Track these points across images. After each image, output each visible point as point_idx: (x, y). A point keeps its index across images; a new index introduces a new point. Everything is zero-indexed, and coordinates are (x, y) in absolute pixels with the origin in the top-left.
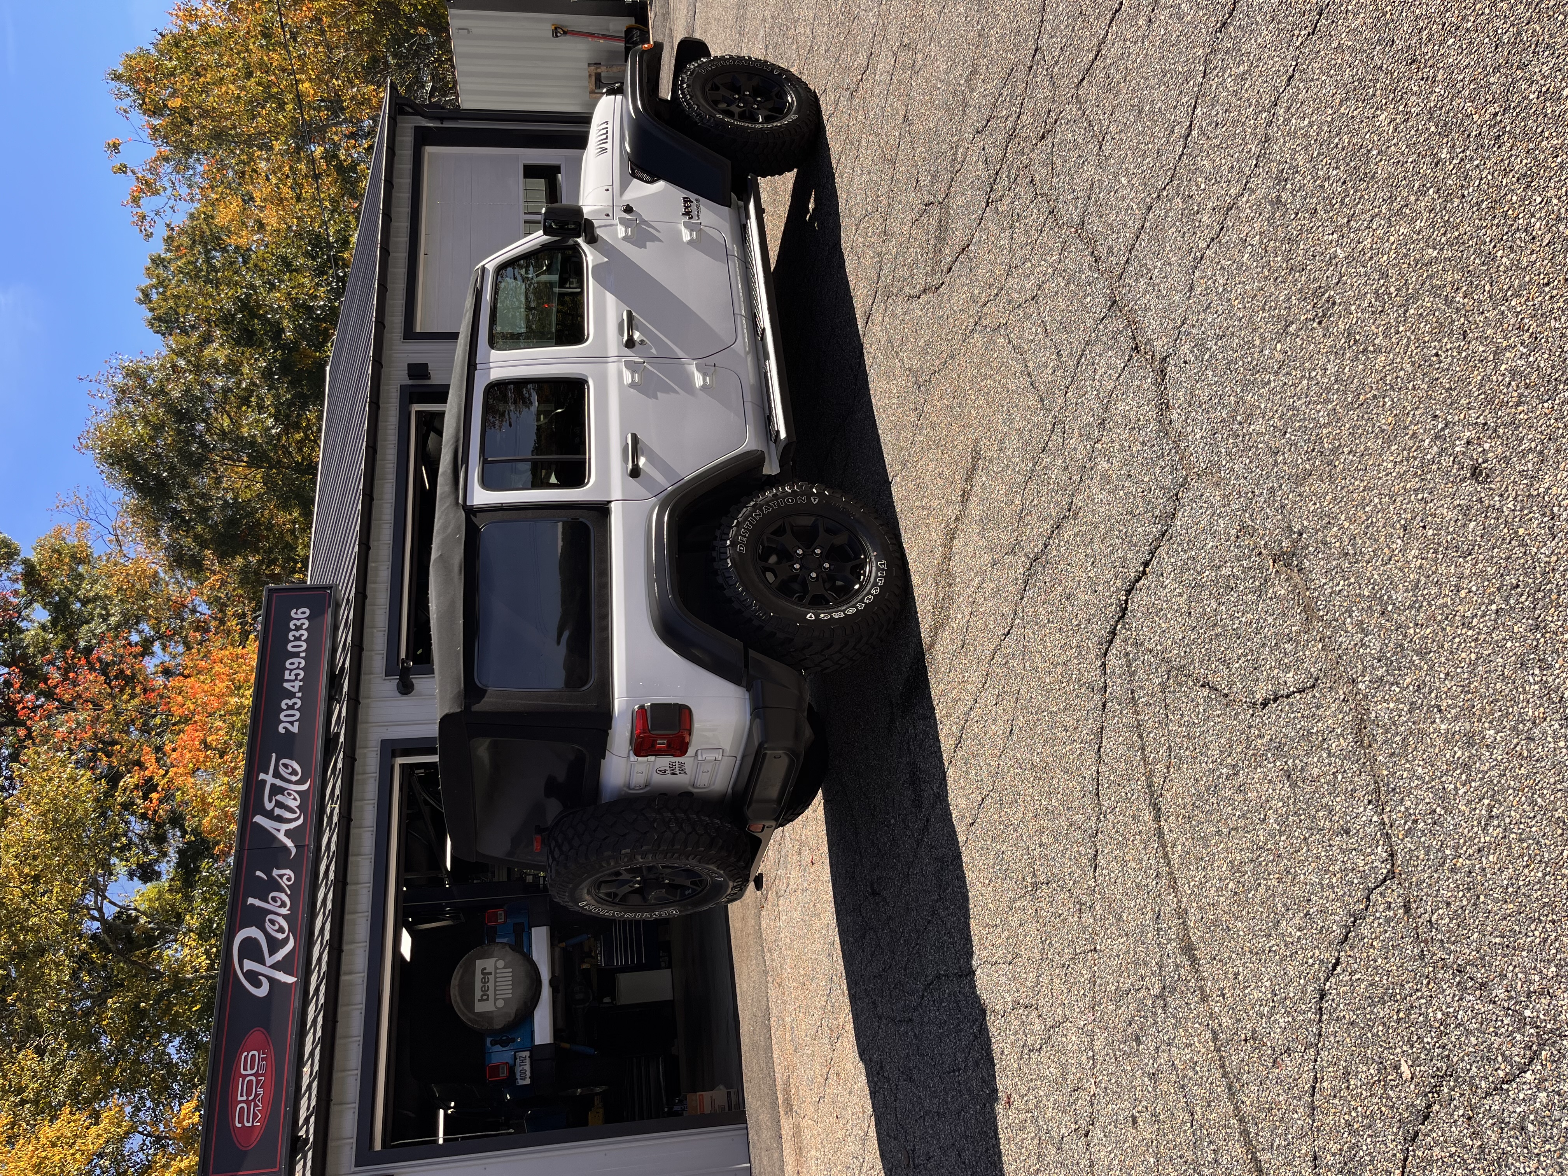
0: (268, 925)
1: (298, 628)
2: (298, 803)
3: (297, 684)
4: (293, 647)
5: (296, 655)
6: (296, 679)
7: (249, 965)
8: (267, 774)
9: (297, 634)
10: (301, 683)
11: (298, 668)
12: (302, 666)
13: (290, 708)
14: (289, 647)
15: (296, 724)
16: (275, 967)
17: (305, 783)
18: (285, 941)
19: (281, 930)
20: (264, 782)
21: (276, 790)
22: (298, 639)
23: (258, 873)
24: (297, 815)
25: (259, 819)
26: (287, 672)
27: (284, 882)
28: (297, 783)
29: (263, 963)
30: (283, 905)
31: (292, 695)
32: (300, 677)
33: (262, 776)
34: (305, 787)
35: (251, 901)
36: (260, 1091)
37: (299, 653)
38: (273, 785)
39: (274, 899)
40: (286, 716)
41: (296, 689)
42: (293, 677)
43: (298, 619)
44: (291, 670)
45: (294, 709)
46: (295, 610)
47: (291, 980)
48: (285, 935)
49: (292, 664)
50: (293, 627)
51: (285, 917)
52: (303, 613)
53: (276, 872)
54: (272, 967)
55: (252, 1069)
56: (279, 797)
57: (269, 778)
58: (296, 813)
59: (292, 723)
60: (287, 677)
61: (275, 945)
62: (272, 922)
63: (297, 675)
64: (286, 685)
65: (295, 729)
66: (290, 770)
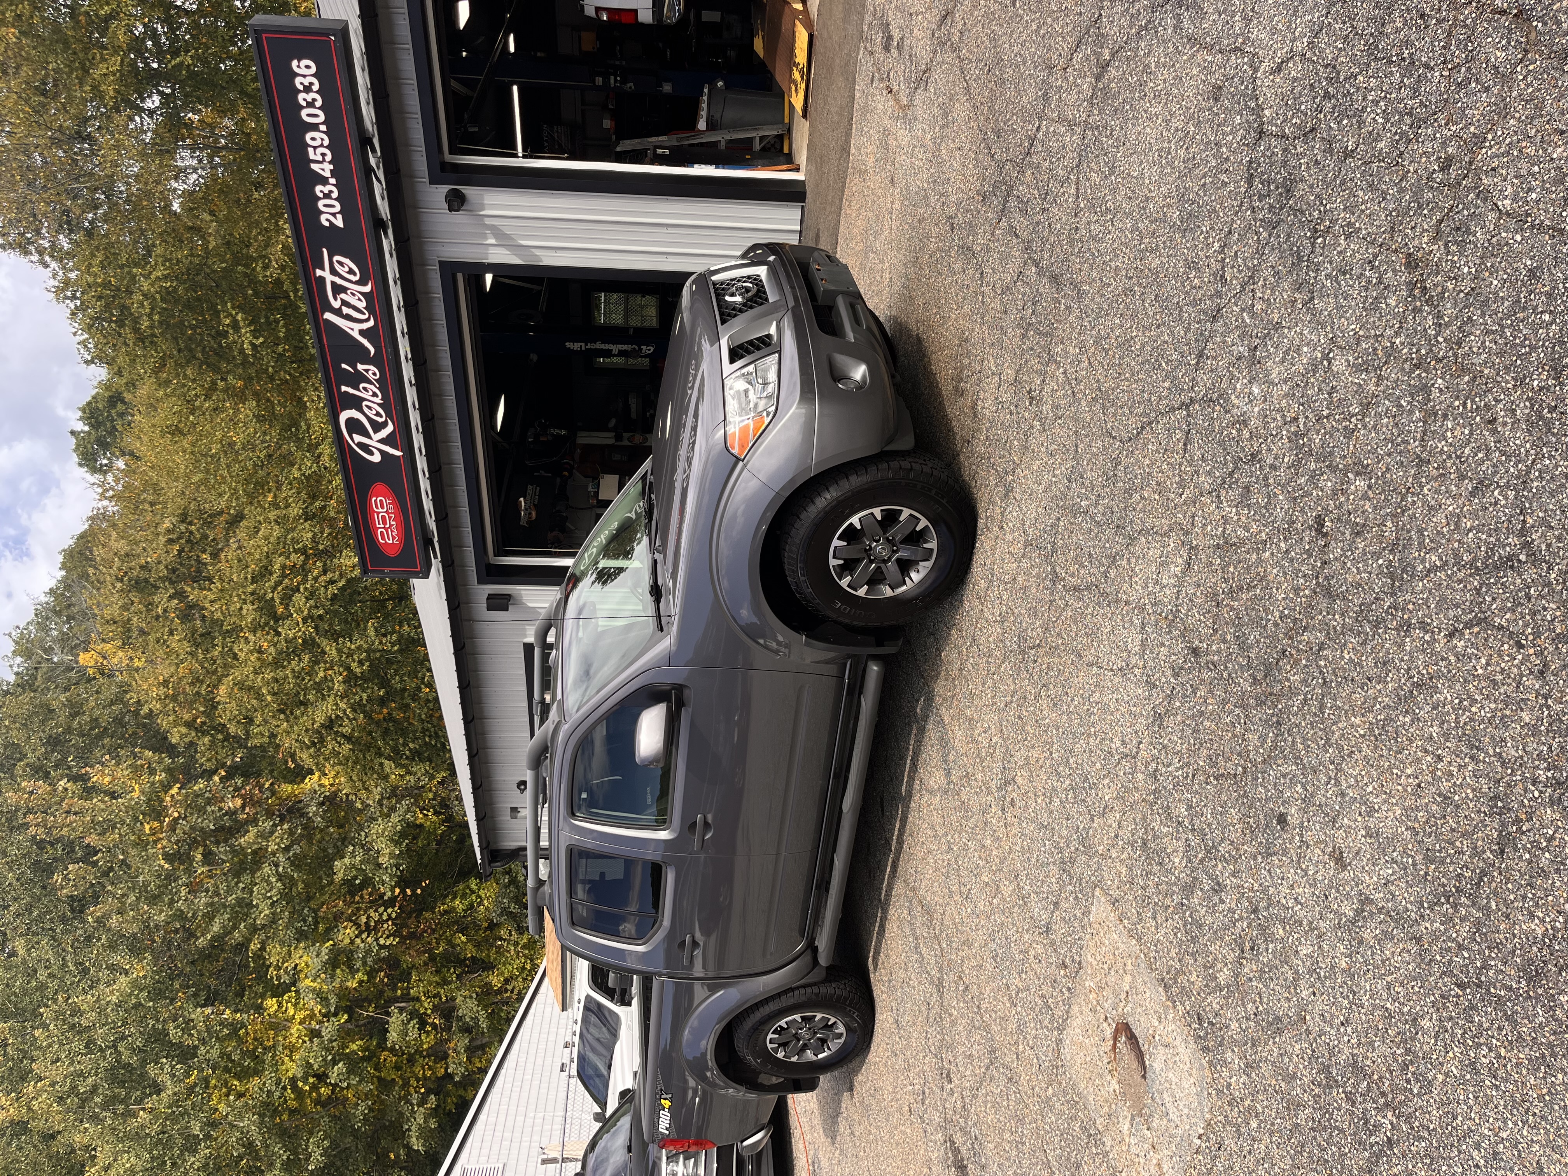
0: (366, 410)
1: (308, 89)
2: (364, 304)
3: (328, 167)
4: (308, 115)
5: (315, 127)
6: (324, 160)
7: (358, 438)
8: (323, 269)
9: (310, 97)
10: (332, 167)
11: (322, 145)
12: (326, 142)
13: (327, 196)
14: (304, 113)
15: (339, 216)
16: (381, 441)
17: (366, 284)
18: (384, 425)
19: (378, 414)
20: (322, 279)
21: (338, 289)
22: (311, 104)
23: (344, 366)
24: (367, 316)
25: (328, 316)
26: (310, 150)
27: (370, 375)
28: (356, 283)
29: (370, 438)
30: (375, 395)
31: (324, 181)
32: (329, 157)
33: (319, 273)
34: (367, 289)
35: (344, 388)
36: (393, 523)
37: (318, 124)
38: (333, 283)
39: (365, 389)
40: (325, 206)
41: (327, 174)
42: (321, 159)
43: (304, 76)
44: (315, 148)
45: (331, 198)
46: (295, 63)
47: (398, 453)
48: (383, 419)
49: (313, 139)
50: (301, 88)
51: (379, 404)
52: (308, 67)
53: (360, 367)
54: (379, 441)
55: (382, 507)
56: (343, 296)
57: (326, 274)
58: (364, 314)
59: (334, 215)
60: (312, 156)
61: (378, 427)
62: (369, 408)
63: (323, 155)
64: (314, 166)
65: (339, 222)
66: (347, 269)
